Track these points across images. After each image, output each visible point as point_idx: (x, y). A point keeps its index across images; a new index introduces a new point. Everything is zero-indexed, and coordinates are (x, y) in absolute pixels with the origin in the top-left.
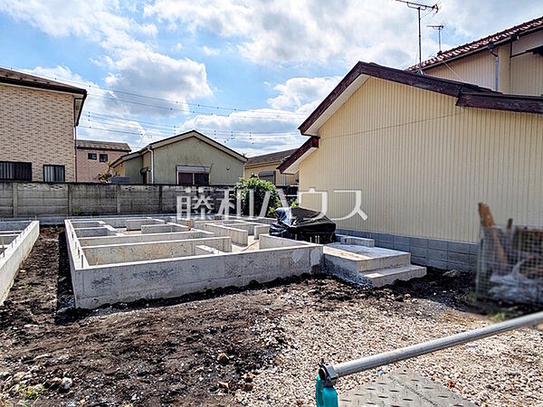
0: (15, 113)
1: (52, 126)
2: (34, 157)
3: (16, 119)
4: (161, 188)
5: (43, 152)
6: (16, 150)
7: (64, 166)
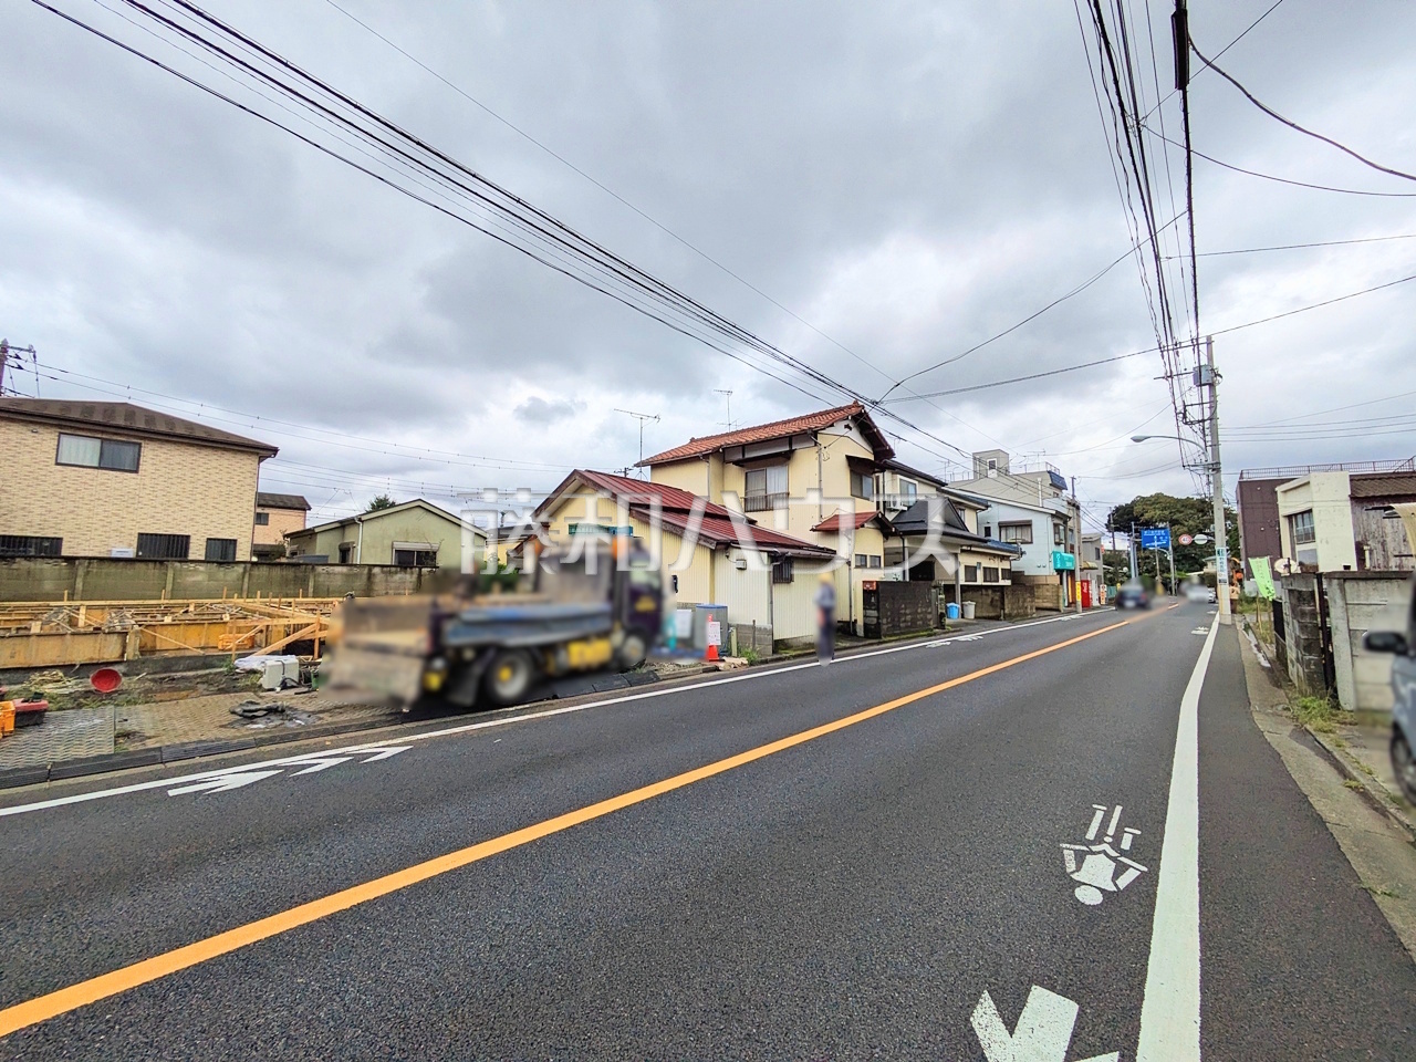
0: (175, 474)
1: (224, 489)
2: (196, 528)
3: (175, 481)
4: (370, 570)
5: (207, 522)
6: (169, 519)
7: (235, 541)
